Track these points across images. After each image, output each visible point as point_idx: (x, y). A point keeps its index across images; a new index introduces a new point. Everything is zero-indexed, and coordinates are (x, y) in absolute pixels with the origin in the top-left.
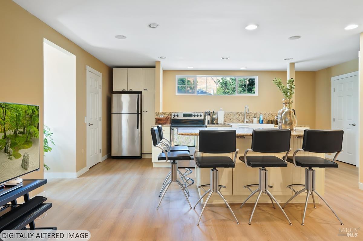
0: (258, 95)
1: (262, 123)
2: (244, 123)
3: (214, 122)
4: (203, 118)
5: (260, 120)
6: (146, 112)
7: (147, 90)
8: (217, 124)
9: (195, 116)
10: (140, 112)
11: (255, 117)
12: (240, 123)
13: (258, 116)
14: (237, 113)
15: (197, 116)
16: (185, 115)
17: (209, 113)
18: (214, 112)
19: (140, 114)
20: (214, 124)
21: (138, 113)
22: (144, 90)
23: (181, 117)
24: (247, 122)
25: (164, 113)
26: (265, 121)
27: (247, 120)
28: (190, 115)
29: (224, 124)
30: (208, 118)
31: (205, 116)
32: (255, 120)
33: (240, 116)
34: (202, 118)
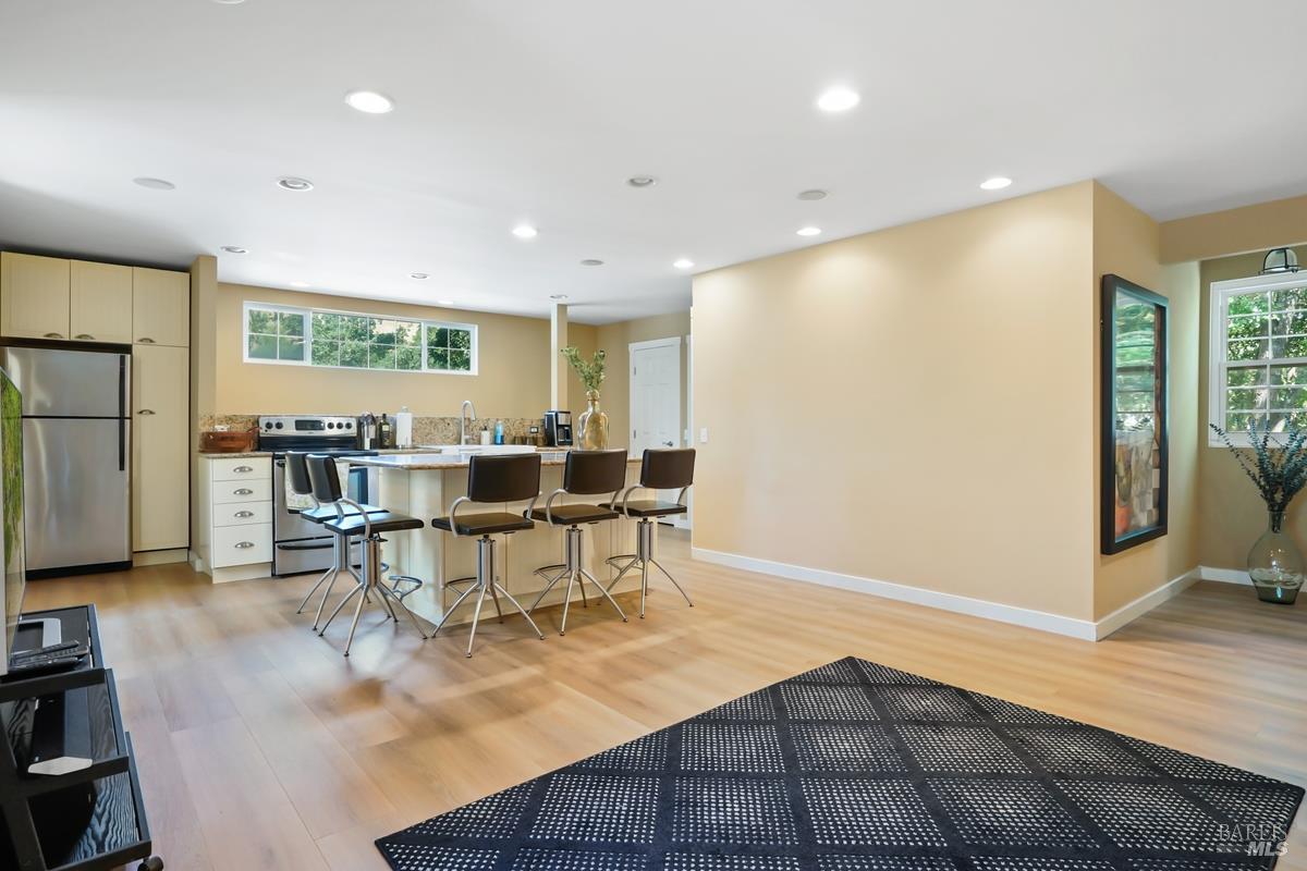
0: (476, 374)
1: (502, 443)
2: (459, 443)
3: (386, 444)
4: (356, 431)
5: (495, 437)
6: (151, 413)
7: (151, 341)
8: (396, 447)
9: (331, 426)
10: (127, 415)
11: (486, 429)
12: (451, 444)
13: (491, 426)
14: (443, 419)
15: (340, 426)
16: (300, 425)
17: (373, 418)
18: (384, 415)
19: (127, 422)
20: (387, 447)
21: (122, 418)
22: (141, 340)
23: (290, 431)
24: (467, 442)
25: (230, 419)
26: (507, 439)
27: (468, 437)
28: (316, 425)
29: (414, 448)
30: (370, 432)
31: (360, 425)
32: (486, 435)
33: (451, 427)
34: (353, 431)
